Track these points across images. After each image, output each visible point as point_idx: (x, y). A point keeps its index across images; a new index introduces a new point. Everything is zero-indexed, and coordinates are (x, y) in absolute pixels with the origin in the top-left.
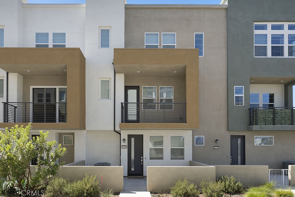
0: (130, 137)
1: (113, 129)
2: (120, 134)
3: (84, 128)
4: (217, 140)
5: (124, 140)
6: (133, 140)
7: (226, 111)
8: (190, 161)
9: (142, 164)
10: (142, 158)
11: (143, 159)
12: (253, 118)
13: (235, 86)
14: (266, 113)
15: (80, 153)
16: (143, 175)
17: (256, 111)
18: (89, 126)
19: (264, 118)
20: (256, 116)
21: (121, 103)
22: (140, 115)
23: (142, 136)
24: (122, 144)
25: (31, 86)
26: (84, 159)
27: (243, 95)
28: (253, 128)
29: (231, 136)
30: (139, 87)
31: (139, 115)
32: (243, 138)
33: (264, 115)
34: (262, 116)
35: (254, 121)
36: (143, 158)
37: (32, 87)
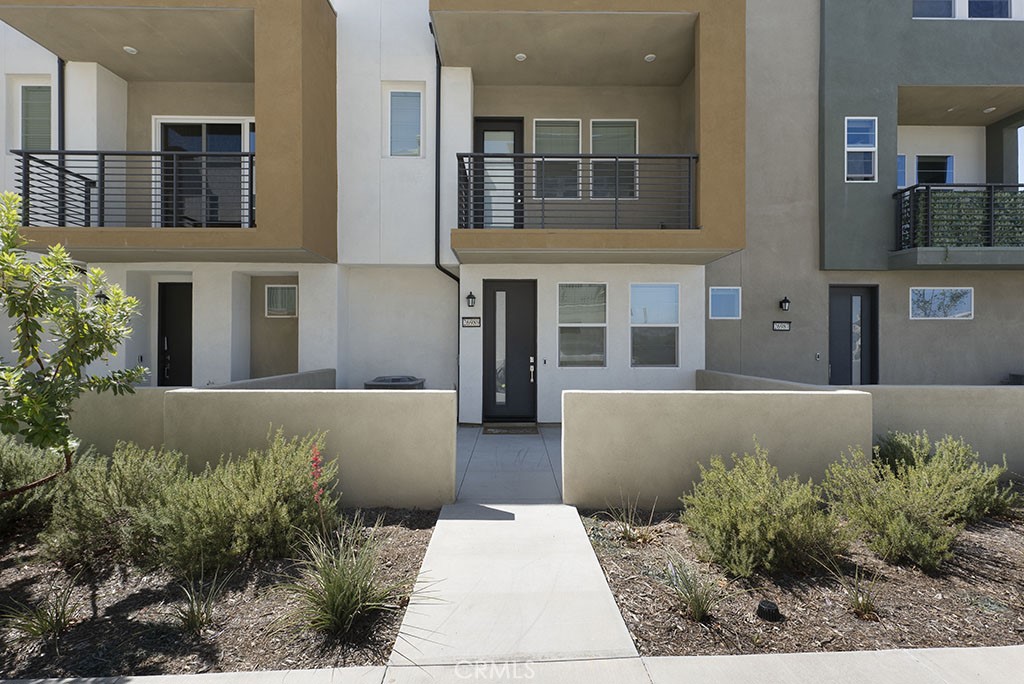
0: (491, 287)
1: (433, 261)
2: (458, 280)
3: (332, 258)
4: (786, 301)
5: (471, 296)
6: (501, 297)
7: (813, 203)
8: (698, 371)
9: (532, 380)
10: (532, 360)
11: (535, 364)
12: (916, 222)
13: (846, 118)
14: (960, 204)
15: (317, 344)
16: (535, 421)
17: (927, 200)
18: (350, 248)
19: (952, 221)
20: (926, 217)
21: (458, 154)
22: (526, 214)
23: (532, 285)
24: (465, 311)
25: (154, 117)
26: (332, 364)
27: (875, 149)
28: (919, 257)
29: (832, 287)
30: (520, 121)
31: (522, 213)
32: (871, 294)
33: (955, 211)
34: (947, 215)
35: (919, 233)
36: (535, 359)
37: (157, 121)
